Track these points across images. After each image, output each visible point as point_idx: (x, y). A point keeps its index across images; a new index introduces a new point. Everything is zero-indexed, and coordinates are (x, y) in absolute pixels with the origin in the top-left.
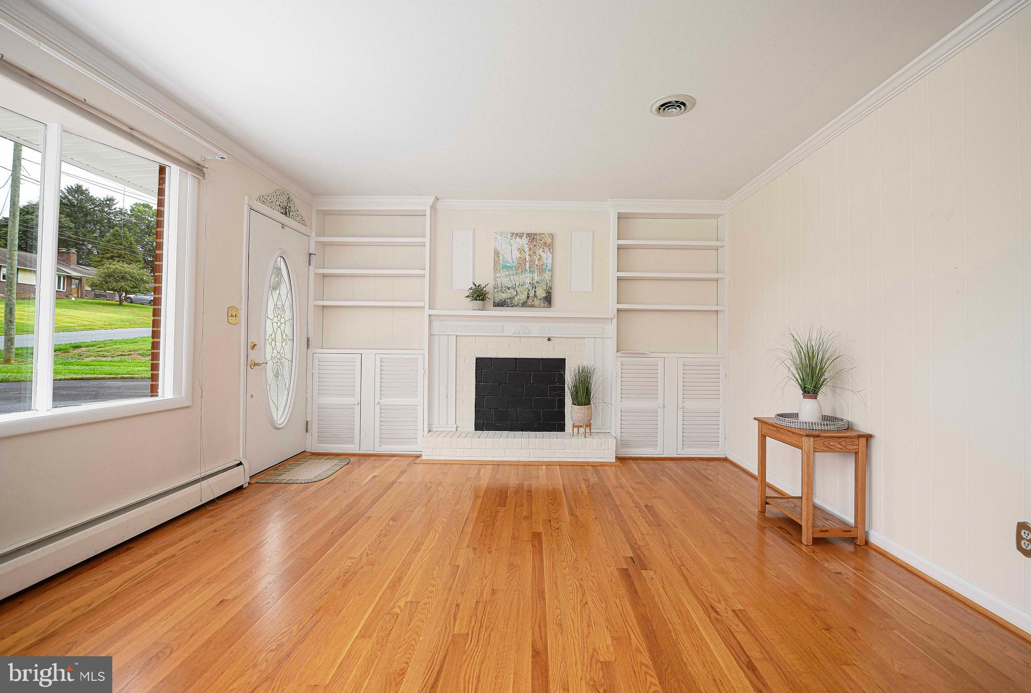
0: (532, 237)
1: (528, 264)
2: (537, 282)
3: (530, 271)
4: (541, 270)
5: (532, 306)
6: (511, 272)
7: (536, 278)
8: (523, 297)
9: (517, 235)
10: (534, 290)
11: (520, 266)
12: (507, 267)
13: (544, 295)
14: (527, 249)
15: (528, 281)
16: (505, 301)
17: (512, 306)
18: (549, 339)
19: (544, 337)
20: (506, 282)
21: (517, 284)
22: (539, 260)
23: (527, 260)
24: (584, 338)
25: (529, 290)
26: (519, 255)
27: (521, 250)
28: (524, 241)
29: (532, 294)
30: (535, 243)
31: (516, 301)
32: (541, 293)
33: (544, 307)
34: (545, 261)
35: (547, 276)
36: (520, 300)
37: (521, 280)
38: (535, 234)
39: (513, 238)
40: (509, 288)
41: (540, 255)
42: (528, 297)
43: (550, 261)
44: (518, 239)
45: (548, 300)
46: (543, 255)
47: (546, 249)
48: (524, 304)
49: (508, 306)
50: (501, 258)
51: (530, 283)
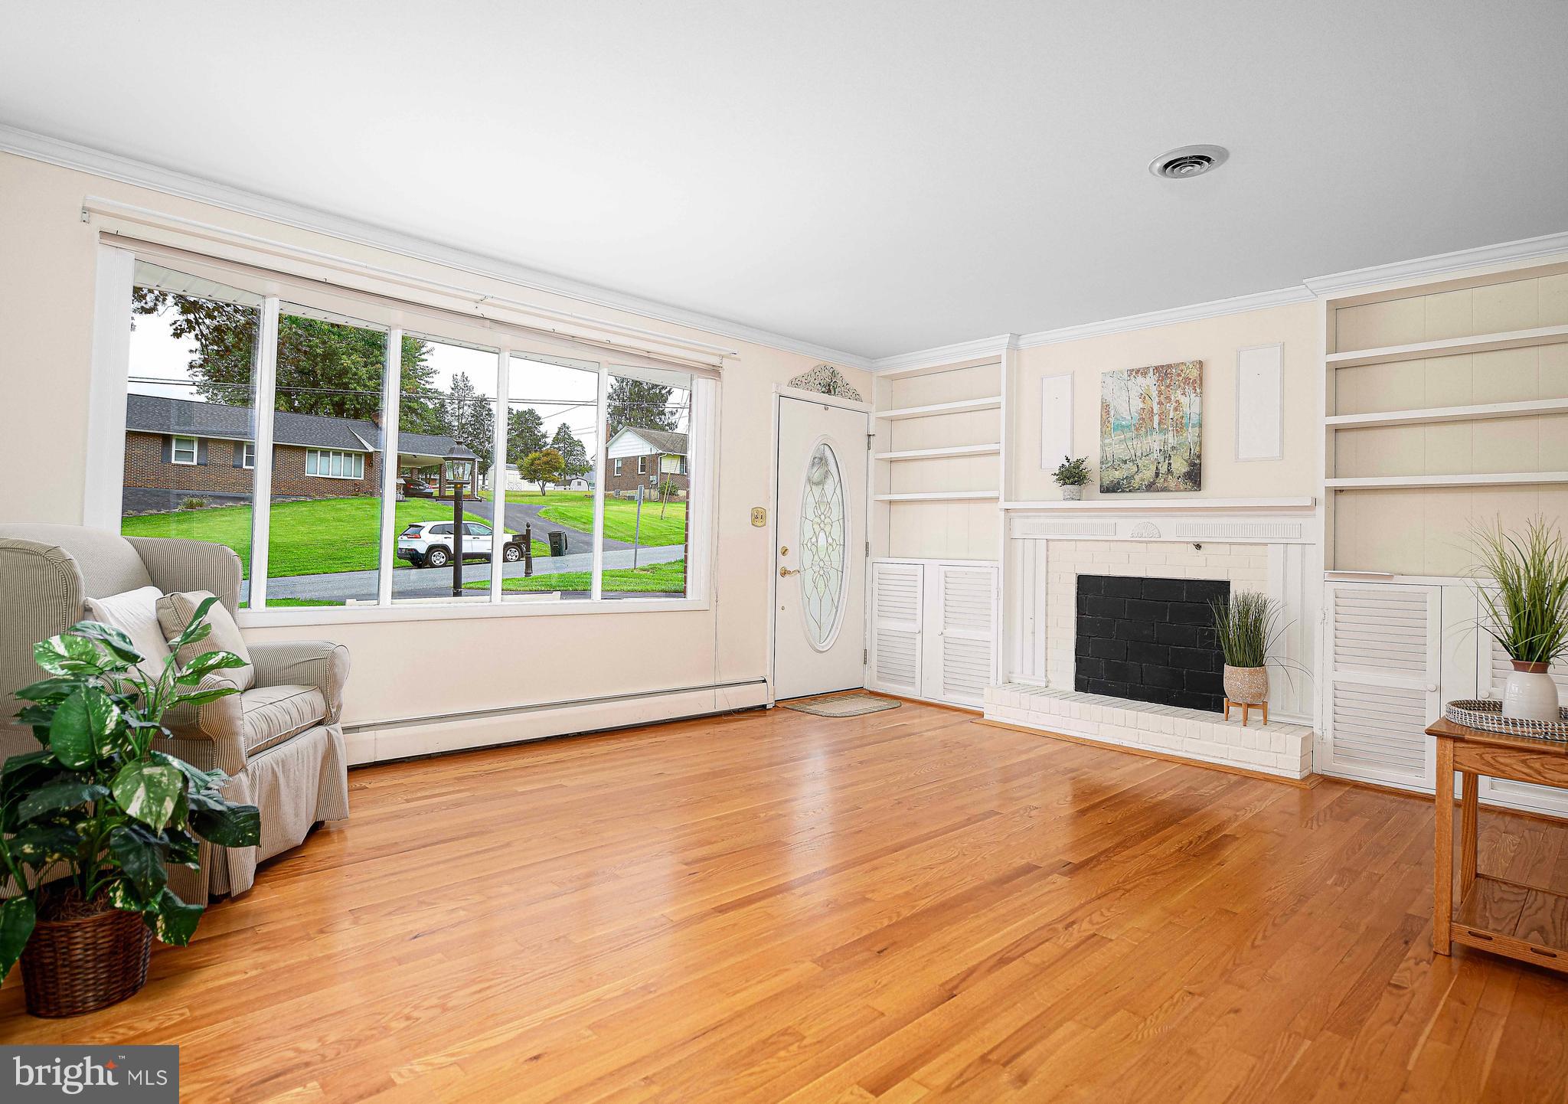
0: (1163, 372)
1: (1156, 419)
2: (1173, 448)
3: (1161, 431)
4: (1180, 427)
5: (1165, 489)
6: (1128, 435)
7: (1171, 440)
8: (1148, 474)
9: (1138, 371)
10: (1167, 462)
11: (1143, 423)
12: (1122, 426)
13: (1185, 469)
14: (1154, 394)
15: (1156, 447)
16: (1118, 483)
17: (1130, 491)
18: (1198, 547)
19: (1188, 543)
20: (1120, 451)
21: (1139, 454)
22: (1176, 409)
23: (1155, 411)
24: (1266, 544)
25: (1159, 463)
26: (1141, 405)
27: (1144, 397)
28: (1151, 380)
29: (1163, 469)
30: (1168, 381)
31: (1136, 482)
32: (1180, 466)
33: (1186, 490)
34: (1186, 410)
35: (1191, 435)
36: (1143, 480)
37: (1146, 447)
38: (1169, 366)
39: (1132, 377)
40: (1125, 462)
41: (1177, 401)
42: (1157, 474)
43: (1196, 409)
44: (1140, 379)
45: (1194, 477)
46: (1183, 400)
47: (1189, 389)
48: (1151, 487)
49: (1123, 491)
50: (1112, 413)
51: (1161, 450)
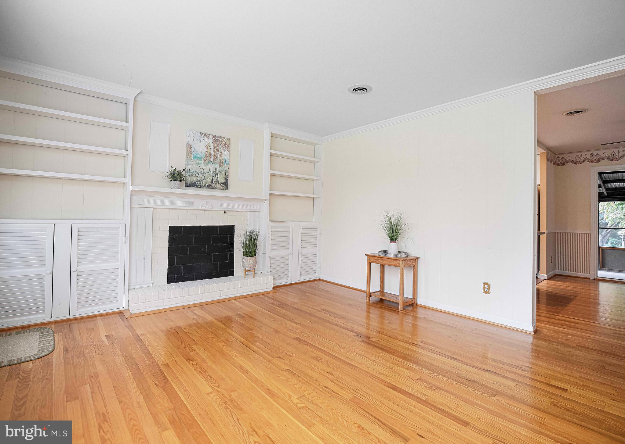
0: (216, 138)
1: (212, 157)
2: (219, 171)
3: (214, 163)
4: (222, 163)
5: (215, 188)
6: (200, 162)
7: (218, 168)
8: (209, 181)
9: (205, 135)
10: (216, 176)
11: (207, 158)
12: (197, 157)
13: (223, 181)
14: (212, 147)
15: (212, 169)
16: (195, 183)
17: (200, 187)
18: (225, 212)
19: (221, 211)
20: (197, 169)
21: (205, 171)
22: (220, 156)
23: (212, 154)
24: (248, 212)
25: (213, 177)
26: (206, 150)
27: (208, 147)
28: (210, 140)
29: (215, 179)
30: (218, 143)
31: (203, 184)
32: (222, 180)
33: (223, 189)
34: (224, 156)
35: (225, 167)
36: (206, 183)
37: (208, 169)
38: (218, 137)
39: (202, 136)
40: (198, 174)
41: (221, 152)
42: (212, 181)
43: (228, 157)
44: (206, 138)
45: (226, 184)
46: (223, 152)
47: (225, 149)
48: (209, 187)
49: (197, 187)
50: (193, 150)
51: (214, 171)
